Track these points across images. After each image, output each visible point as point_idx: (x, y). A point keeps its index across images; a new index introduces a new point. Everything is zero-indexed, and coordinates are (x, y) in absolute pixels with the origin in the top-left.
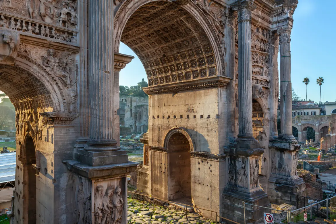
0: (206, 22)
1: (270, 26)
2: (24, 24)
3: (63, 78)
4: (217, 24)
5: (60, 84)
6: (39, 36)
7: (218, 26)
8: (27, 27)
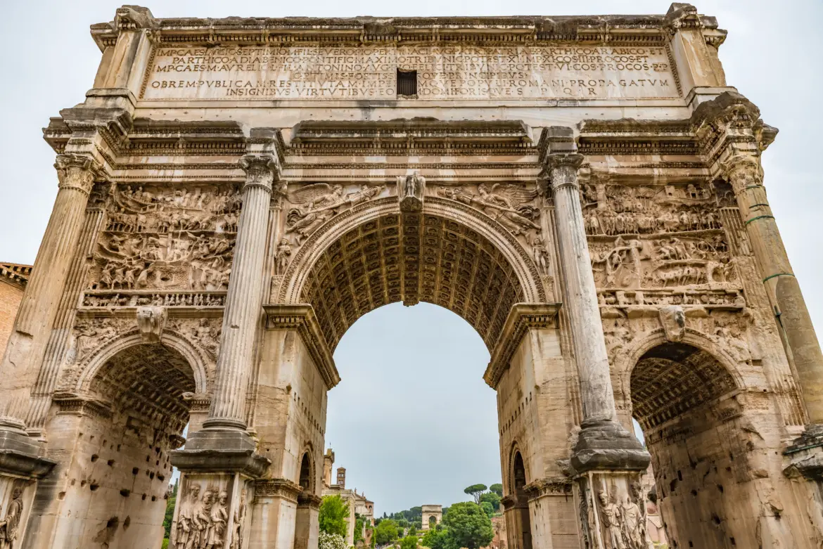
0: (482, 220)
1: (705, 171)
2: (177, 298)
3: (211, 351)
4: (512, 217)
5: (205, 358)
6: (191, 307)
7: (515, 218)
8: (180, 299)
